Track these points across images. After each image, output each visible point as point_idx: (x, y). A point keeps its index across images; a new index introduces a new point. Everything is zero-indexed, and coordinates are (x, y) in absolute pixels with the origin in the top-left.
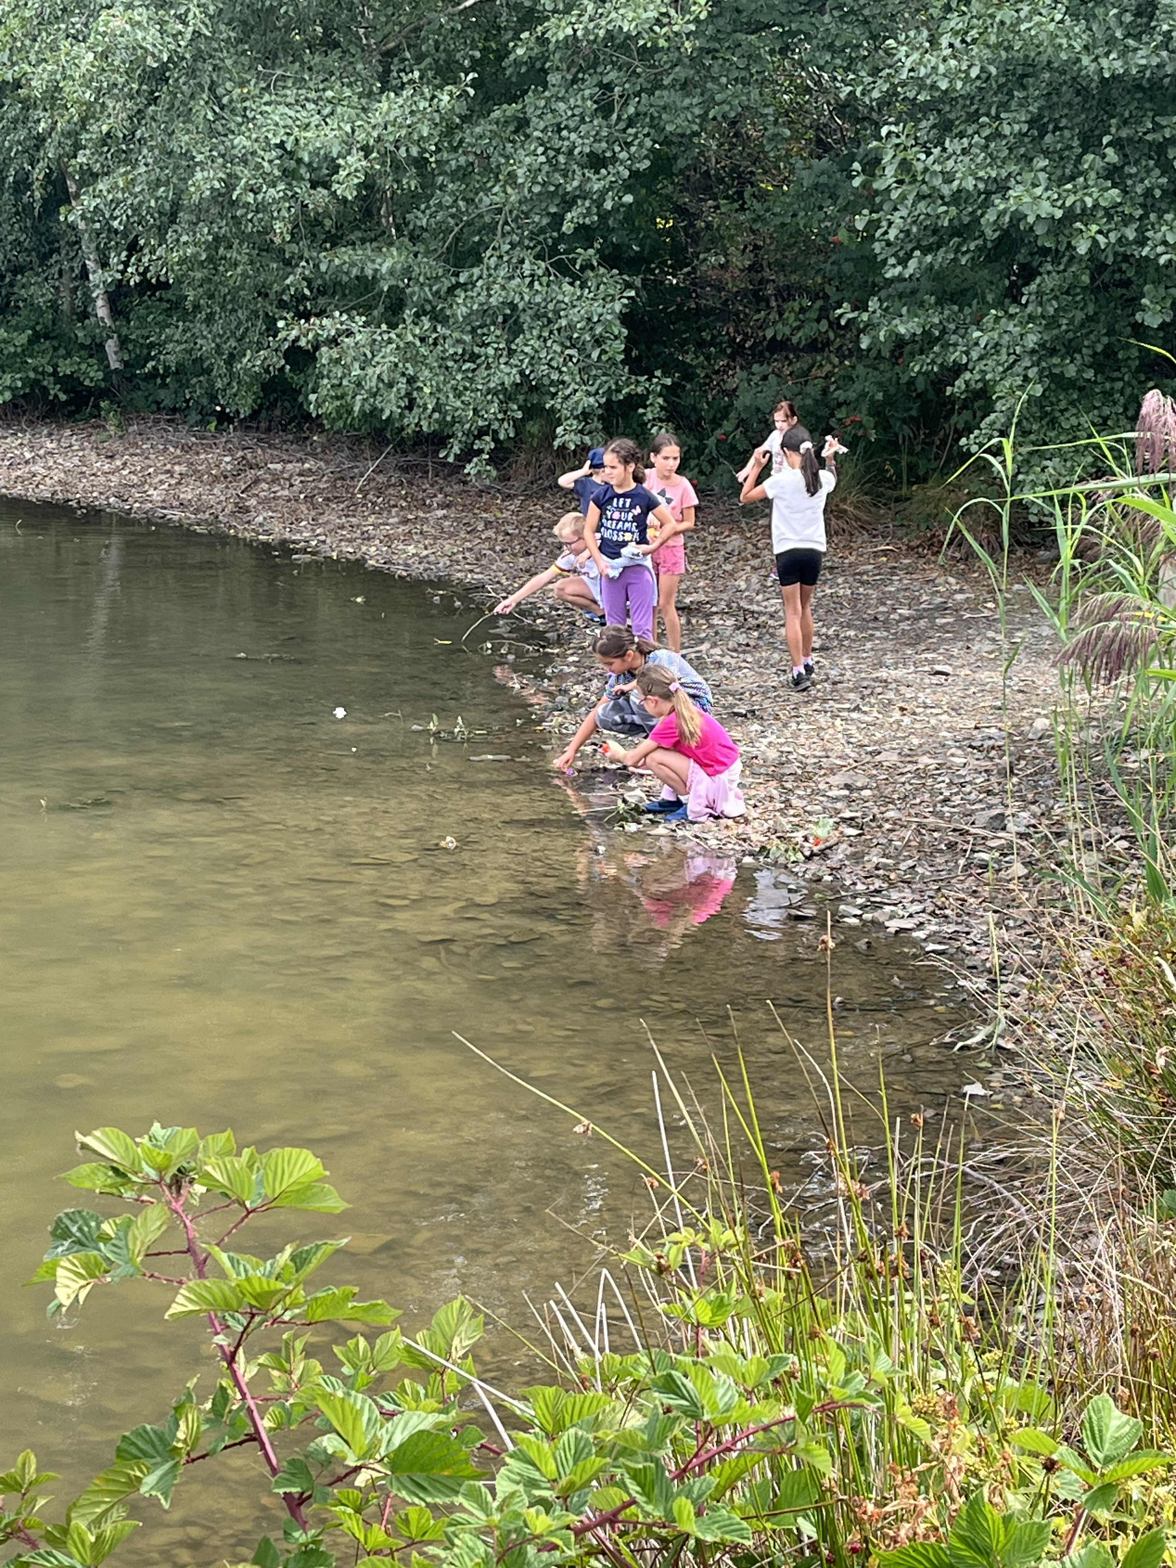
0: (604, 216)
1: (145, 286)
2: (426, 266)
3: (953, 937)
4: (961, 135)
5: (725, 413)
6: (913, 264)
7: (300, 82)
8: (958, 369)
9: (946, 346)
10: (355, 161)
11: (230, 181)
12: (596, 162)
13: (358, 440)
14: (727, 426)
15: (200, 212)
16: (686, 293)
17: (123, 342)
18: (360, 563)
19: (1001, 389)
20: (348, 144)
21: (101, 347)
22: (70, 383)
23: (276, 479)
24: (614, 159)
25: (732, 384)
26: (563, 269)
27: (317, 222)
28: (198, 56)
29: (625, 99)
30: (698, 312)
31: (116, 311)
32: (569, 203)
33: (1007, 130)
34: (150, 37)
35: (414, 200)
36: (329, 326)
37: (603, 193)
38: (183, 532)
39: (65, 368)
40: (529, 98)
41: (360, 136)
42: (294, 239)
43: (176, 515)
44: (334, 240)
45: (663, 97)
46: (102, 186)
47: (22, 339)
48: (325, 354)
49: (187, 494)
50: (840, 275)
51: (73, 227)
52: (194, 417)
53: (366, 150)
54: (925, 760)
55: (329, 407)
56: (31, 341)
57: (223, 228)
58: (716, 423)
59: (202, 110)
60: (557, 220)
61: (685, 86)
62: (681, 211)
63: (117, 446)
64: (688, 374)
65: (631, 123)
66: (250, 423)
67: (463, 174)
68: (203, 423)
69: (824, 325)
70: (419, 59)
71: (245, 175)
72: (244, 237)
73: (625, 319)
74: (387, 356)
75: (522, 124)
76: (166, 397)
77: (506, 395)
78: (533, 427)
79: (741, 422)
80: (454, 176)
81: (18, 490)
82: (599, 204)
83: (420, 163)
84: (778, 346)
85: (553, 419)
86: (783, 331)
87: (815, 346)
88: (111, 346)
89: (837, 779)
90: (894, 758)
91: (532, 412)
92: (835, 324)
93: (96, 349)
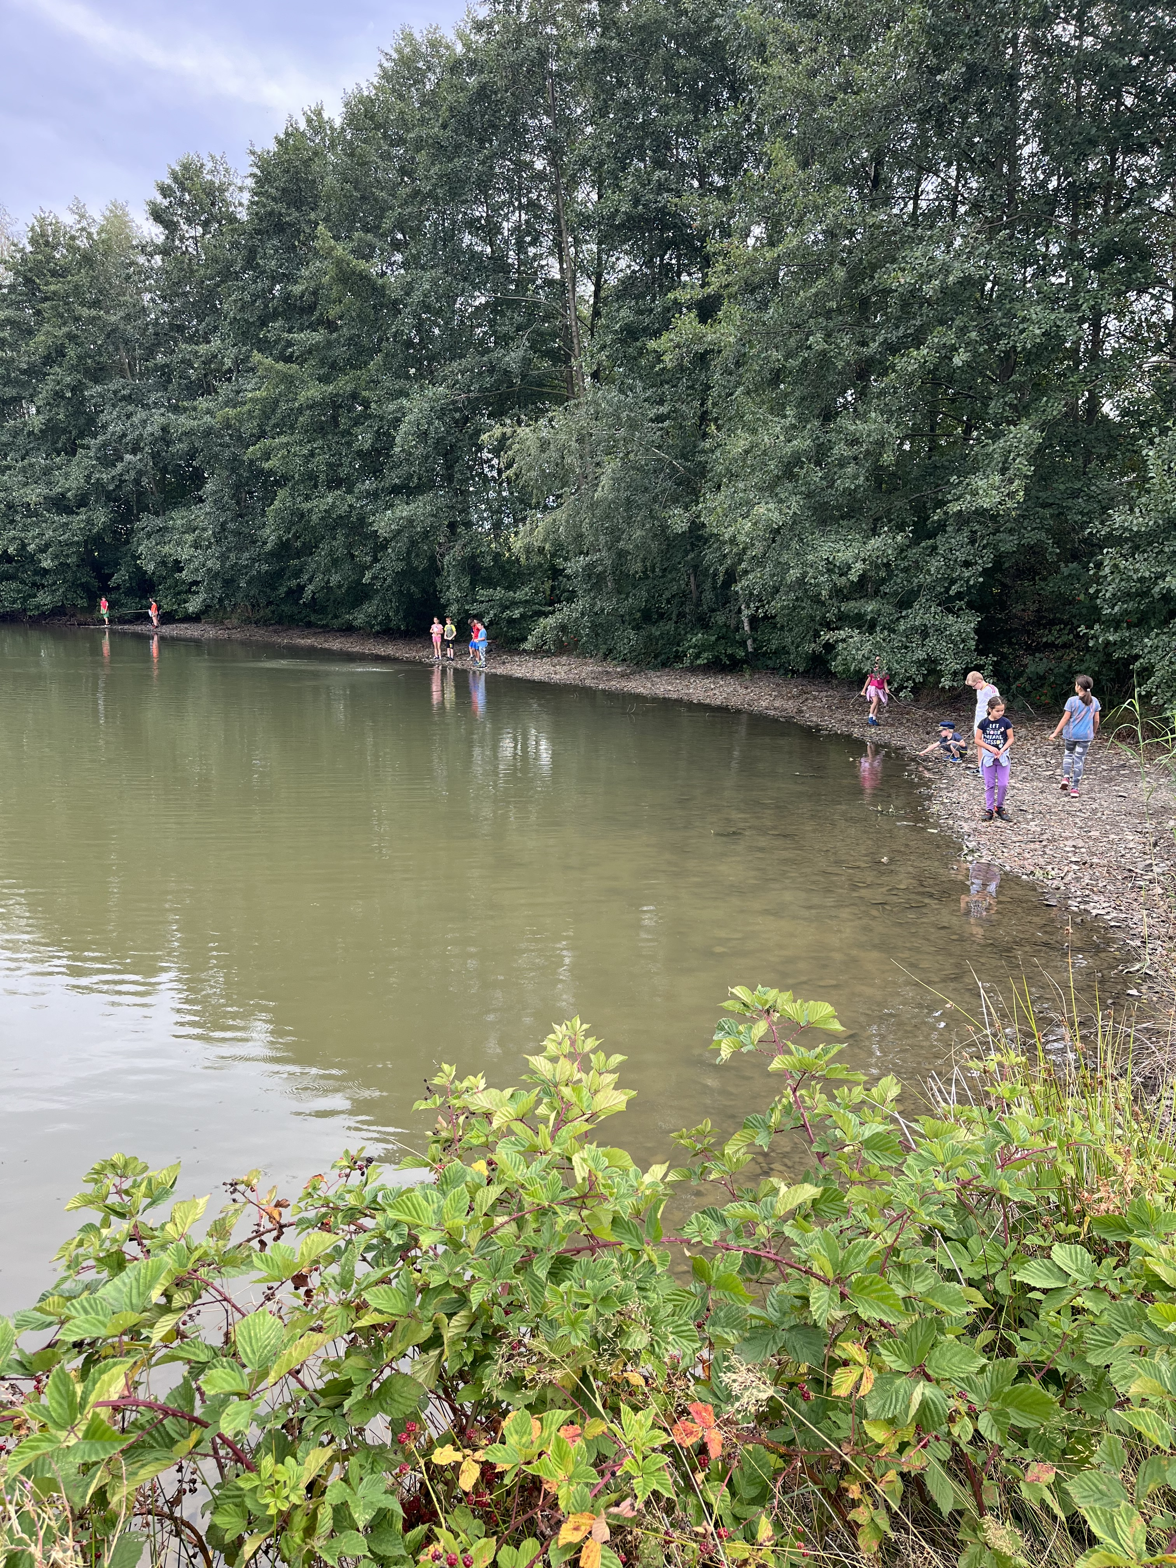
0: (969, 588)
1: (766, 617)
2: (887, 608)
3: (1125, 920)
4: (1144, 551)
5: (1021, 674)
6: (1117, 608)
7: (837, 533)
8: (1137, 657)
9: (1132, 647)
10: (859, 565)
11: (804, 575)
12: (967, 564)
13: (852, 683)
14: (1022, 680)
15: (790, 588)
16: (1006, 622)
17: (755, 640)
18: (849, 736)
19: (1157, 667)
20: (856, 558)
21: (745, 642)
22: (731, 657)
23: (815, 698)
24: (976, 563)
25: (1026, 661)
26: (950, 610)
27: (841, 590)
28: (794, 523)
29: (983, 537)
30: (1011, 630)
31: (752, 628)
32: (953, 582)
33: (1166, 549)
34: (775, 516)
35: (883, 581)
36: (842, 634)
37: (969, 578)
38: (775, 720)
39: (729, 651)
40: (939, 537)
41: (862, 555)
42: (831, 598)
43: (772, 713)
44: (847, 598)
45: (1002, 536)
46: (750, 576)
47: (713, 638)
48: (841, 646)
49: (777, 704)
50: (1080, 614)
51: (737, 593)
52: (782, 671)
53: (864, 560)
54: (1112, 836)
55: (840, 668)
56: (717, 640)
57: (800, 594)
58: (1016, 679)
59: (795, 544)
60: (948, 589)
61: (1011, 531)
62: (1004, 586)
63: (748, 684)
64: (1004, 656)
65: (984, 547)
66: (805, 674)
67: (906, 570)
68: (786, 674)
69: (1071, 637)
70: (890, 521)
71: (811, 573)
72: (808, 597)
73: (976, 631)
74: (868, 646)
75: (934, 548)
76: (770, 663)
77: (920, 663)
78: (931, 679)
79: (1029, 679)
80: (902, 570)
81: (708, 701)
82: (968, 581)
83: (887, 565)
84: (1047, 645)
85: (940, 674)
86: (1051, 639)
87: (1065, 646)
88: (749, 642)
89: (1070, 843)
90: (1097, 834)
91: (932, 672)
92: (1077, 636)
93: (743, 644)
